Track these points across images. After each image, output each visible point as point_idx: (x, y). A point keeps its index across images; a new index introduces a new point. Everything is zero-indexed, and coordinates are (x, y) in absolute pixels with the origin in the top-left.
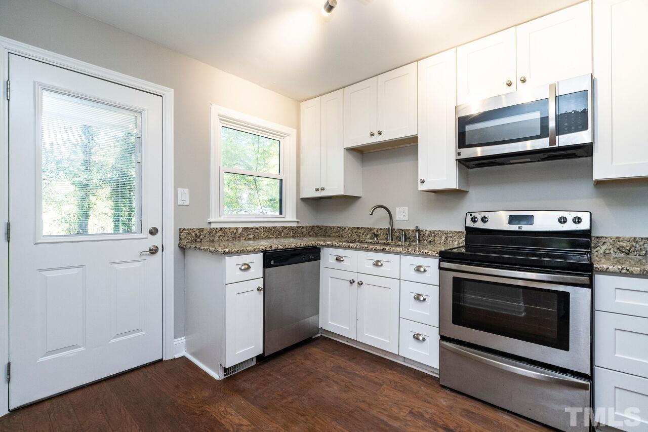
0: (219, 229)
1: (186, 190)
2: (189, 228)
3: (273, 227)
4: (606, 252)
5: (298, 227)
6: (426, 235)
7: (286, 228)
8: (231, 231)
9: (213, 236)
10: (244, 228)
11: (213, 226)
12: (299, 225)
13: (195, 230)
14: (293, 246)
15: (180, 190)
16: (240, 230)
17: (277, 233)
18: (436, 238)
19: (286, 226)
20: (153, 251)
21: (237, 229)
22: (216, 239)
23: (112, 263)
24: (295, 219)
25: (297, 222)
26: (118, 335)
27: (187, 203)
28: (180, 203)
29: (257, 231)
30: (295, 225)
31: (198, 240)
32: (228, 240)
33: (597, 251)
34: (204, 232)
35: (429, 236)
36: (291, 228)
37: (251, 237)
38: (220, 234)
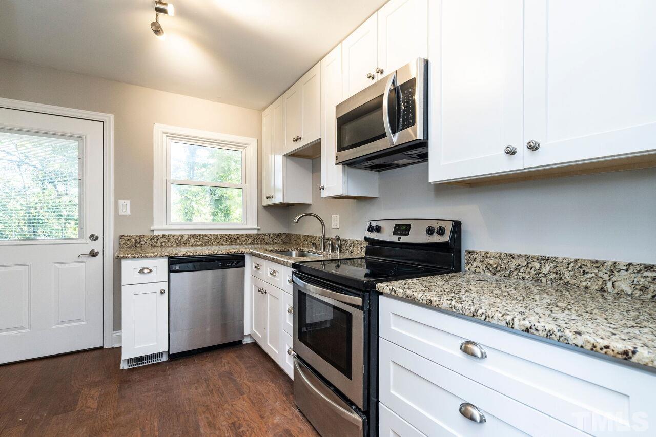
0: (161, 236)
1: (128, 202)
2: (129, 234)
3: (226, 235)
4: (477, 271)
5: (258, 235)
6: (348, 245)
7: (243, 235)
8: (175, 237)
9: (155, 242)
10: (190, 235)
11: (156, 233)
12: (260, 233)
13: (135, 237)
14: (206, 253)
15: (121, 202)
16: (186, 237)
17: (232, 239)
18: (355, 249)
19: (242, 233)
20: (93, 254)
21: (182, 236)
22: (159, 244)
23: (55, 263)
24: (255, 227)
25: (258, 229)
26: (60, 323)
27: (129, 212)
28: (121, 212)
29: (206, 238)
30: (256, 232)
31: (138, 246)
32: (172, 246)
33: (469, 269)
34: (145, 239)
35: (350, 246)
36: (249, 236)
37: (199, 243)
38: (162, 240)
